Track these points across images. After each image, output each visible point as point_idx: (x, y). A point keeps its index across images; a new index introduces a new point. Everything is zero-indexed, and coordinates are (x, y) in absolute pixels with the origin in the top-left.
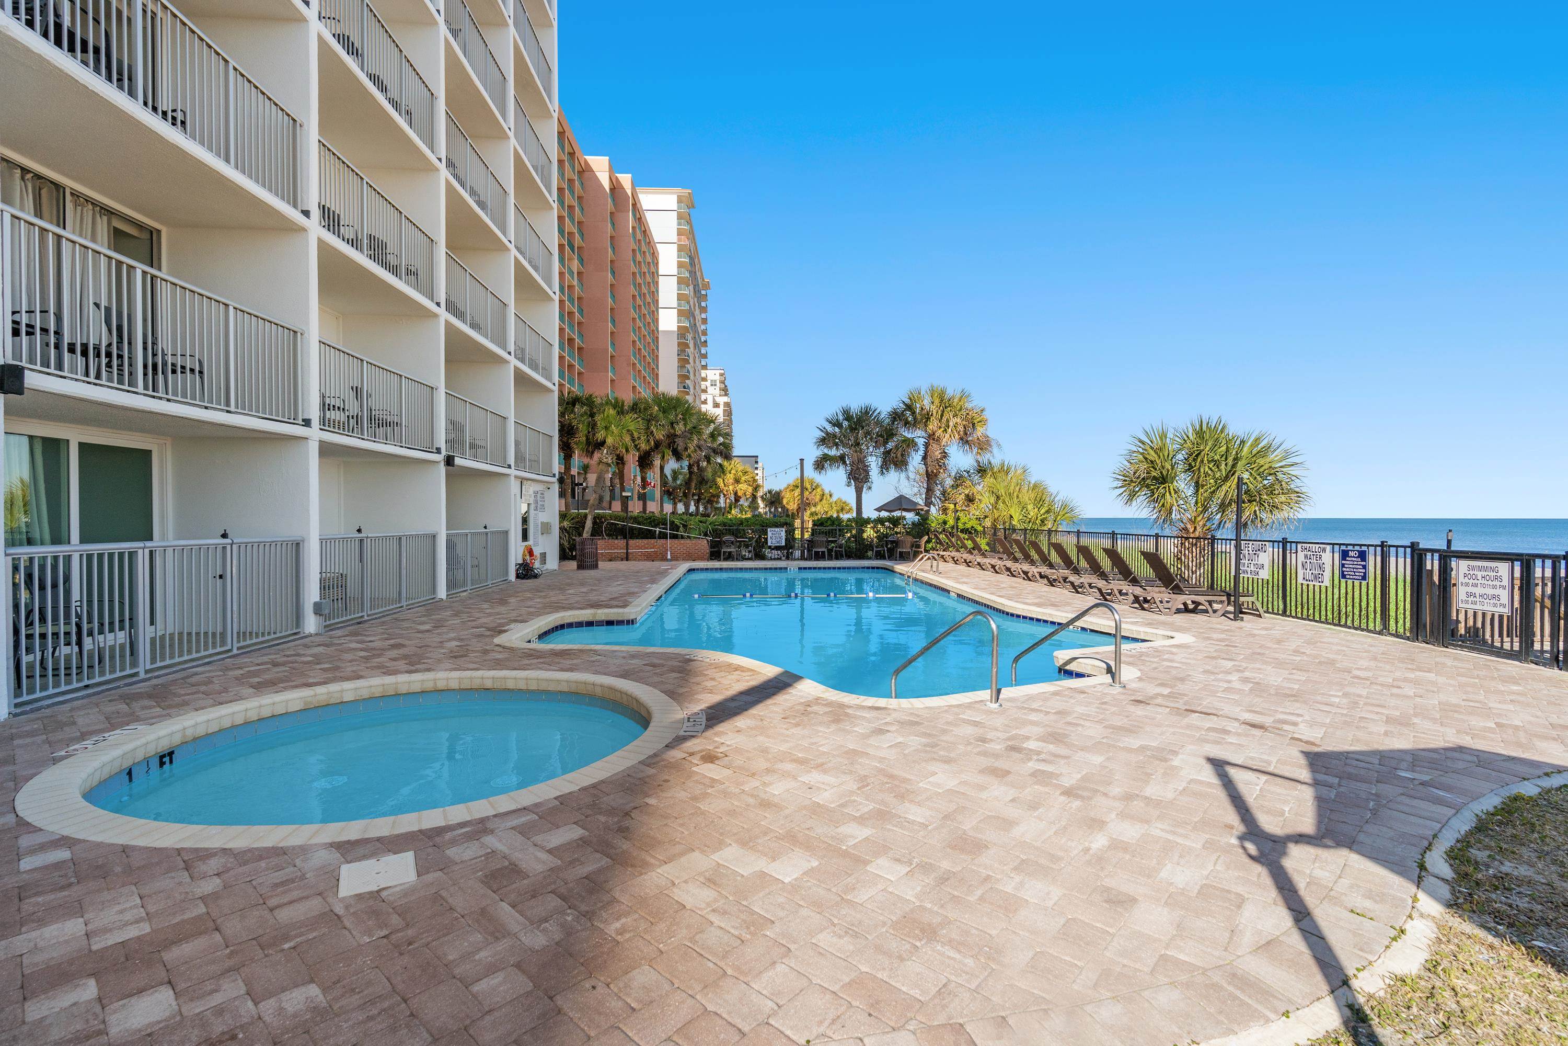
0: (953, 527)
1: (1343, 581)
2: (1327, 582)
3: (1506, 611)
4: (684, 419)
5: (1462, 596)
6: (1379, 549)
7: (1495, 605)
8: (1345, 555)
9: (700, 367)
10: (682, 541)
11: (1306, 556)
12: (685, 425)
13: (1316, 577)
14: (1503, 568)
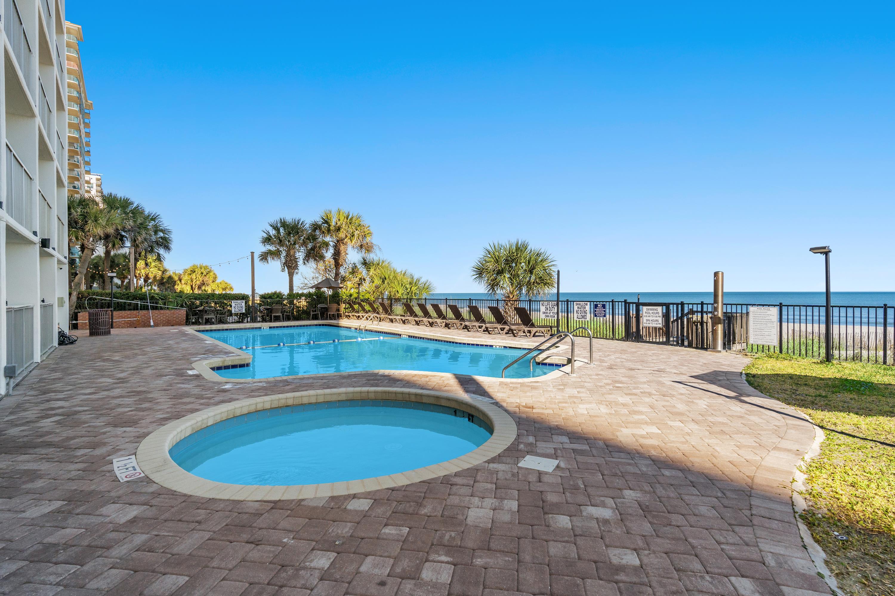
0: (356, 298)
1: (595, 318)
2: (588, 318)
3: (661, 326)
4: (134, 217)
5: (645, 321)
6: (611, 303)
7: (657, 324)
8: (596, 306)
9: (84, 172)
10: (162, 311)
11: (578, 308)
12: (135, 221)
13: (583, 317)
14: (659, 309)
